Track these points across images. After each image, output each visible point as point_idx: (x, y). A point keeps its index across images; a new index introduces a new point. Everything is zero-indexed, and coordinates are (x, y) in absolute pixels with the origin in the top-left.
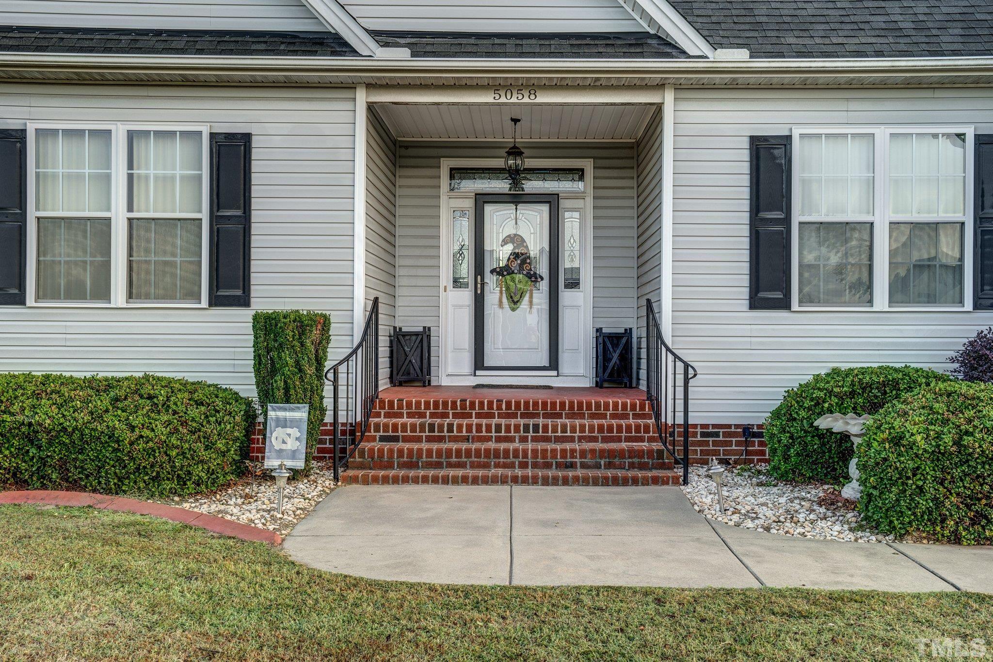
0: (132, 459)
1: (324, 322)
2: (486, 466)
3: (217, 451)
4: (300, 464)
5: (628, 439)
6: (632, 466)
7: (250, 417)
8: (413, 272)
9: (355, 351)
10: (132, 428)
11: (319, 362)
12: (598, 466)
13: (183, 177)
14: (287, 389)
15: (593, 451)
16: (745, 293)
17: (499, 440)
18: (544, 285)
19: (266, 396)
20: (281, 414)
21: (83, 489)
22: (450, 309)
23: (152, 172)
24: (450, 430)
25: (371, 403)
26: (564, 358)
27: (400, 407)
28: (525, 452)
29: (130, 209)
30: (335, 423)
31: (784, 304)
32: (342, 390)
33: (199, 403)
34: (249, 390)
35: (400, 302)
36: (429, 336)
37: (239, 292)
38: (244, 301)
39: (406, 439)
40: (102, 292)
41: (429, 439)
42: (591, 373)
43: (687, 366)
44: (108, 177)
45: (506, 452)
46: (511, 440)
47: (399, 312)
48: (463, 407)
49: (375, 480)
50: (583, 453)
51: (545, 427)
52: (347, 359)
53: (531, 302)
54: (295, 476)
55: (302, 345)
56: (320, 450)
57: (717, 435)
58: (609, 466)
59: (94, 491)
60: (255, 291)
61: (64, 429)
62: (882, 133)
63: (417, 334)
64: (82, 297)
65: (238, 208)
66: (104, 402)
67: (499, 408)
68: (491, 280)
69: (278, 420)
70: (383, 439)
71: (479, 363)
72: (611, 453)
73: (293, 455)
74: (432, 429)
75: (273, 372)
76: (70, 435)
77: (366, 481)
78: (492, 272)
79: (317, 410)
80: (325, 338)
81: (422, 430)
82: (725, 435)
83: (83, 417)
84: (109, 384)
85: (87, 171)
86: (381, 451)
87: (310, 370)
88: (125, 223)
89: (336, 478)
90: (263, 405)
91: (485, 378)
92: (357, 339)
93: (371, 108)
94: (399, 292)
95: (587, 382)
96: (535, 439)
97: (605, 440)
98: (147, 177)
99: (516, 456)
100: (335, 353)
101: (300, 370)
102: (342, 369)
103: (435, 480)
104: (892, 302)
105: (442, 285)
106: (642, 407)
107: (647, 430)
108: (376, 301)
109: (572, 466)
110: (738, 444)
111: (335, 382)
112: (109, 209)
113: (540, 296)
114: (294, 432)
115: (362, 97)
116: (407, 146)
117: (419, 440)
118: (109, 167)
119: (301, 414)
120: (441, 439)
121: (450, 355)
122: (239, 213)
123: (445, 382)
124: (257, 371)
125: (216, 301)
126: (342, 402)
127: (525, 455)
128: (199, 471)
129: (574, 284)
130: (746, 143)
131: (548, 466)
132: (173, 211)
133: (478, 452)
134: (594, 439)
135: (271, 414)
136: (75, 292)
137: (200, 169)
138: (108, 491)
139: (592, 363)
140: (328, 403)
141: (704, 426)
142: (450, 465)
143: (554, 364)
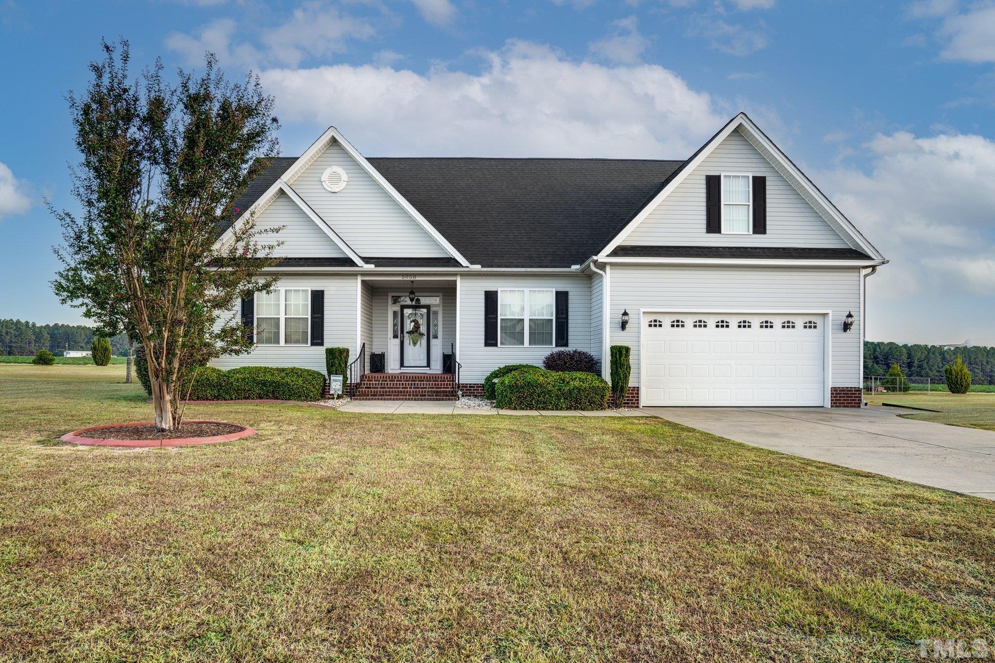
0: (293, 390)
1: (347, 351)
2: (398, 396)
3: (316, 389)
4: (340, 393)
5: (444, 388)
6: (443, 396)
7: (325, 380)
8: (378, 333)
9: (357, 360)
10: (293, 382)
11: (346, 363)
12: (433, 396)
13: (302, 304)
14: (336, 371)
15: (431, 391)
16: (483, 341)
17: (403, 388)
18: (425, 337)
19: (330, 373)
20: (335, 378)
21: (279, 399)
22: (392, 346)
23: (292, 303)
24: (387, 385)
25: (363, 377)
26: (432, 363)
27: (372, 378)
28: (410, 391)
29: (286, 315)
30: (351, 384)
31: (496, 345)
32: (353, 372)
33: (310, 375)
34: (325, 372)
35: (374, 343)
36: (384, 355)
37: (320, 341)
38: (322, 344)
39: (373, 388)
40: (277, 341)
41: (381, 388)
42: (442, 369)
43: (459, 364)
44: (279, 304)
45: (404, 391)
46: (407, 388)
47: (374, 347)
48: (392, 378)
49: (363, 399)
50: (428, 392)
51: (418, 384)
52: (354, 362)
53: (421, 343)
54: (339, 397)
55: (341, 357)
56: (346, 392)
57: (474, 387)
58: (436, 395)
59: (282, 399)
60: (325, 341)
61: (274, 382)
62: (527, 290)
63: (379, 355)
64: (271, 343)
65: (319, 314)
66: (283, 374)
67: (404, 378)
68: (406, 336)
69: (334, 380)
70: (366, 388)
71: (402, 365)
72: (437, 392)
73: (339, 390)
74: (381, 385)
75: (332, 366)
76: (275, 383)
77: (360, 400)
78: (407, 333)
79: (345, 379)
80: (348, 356)
81: (379, 385)
82: (477, 387)
83: (279, 378)
84: (283, 370)
85: (272, 303)
86: (365, 391)
87: (343, 365)
88: (284, 319)
89: (351, 399)
90: (329, 376)
91: (404, 370)
92: (358, 356)
93: (362, 281)
94: (374, 340)
95: (440, 372)
96: (414, 388)
97: (436, 388)
98: (291, 304)
99: (407, 393)
100: (350, 361)
101: (340, 365)
102: (353, 365)
103: (381, 399)
104: (530, 344)
105: (389, 337)
106: (450, 378)
107: (450, 385)
108: (364, 344)
109: (425, 395)
110: (481, 390)
111: (351, 369)
112: (279, 315)
113: (424, 341)
114: (339, 383)
115: (359, 279)
116: (376, 288)
117: (377, 388)
118: (279, 301)
119: (341, 378)
120: (384, 388)
121: (392, 362)
122: (320, 315)
123: (390, 372)
124: (327, 366)
125: (313, 344)
126: (353, 376)
127: (410, 392)
128: (311, 394)
129: (436, 337)
130: (483, 293)
131: (417, 395)
132: (299, 315)
133: (395, 391)
134: (433, 388)
135: (332, 378)
136: (269, 341)
137: (307, 301)
138: (286, 399)
139: (442, 365)
140: (349, 376)
141: (470, 384)
142: (387, 395)
143: (428, 365)
